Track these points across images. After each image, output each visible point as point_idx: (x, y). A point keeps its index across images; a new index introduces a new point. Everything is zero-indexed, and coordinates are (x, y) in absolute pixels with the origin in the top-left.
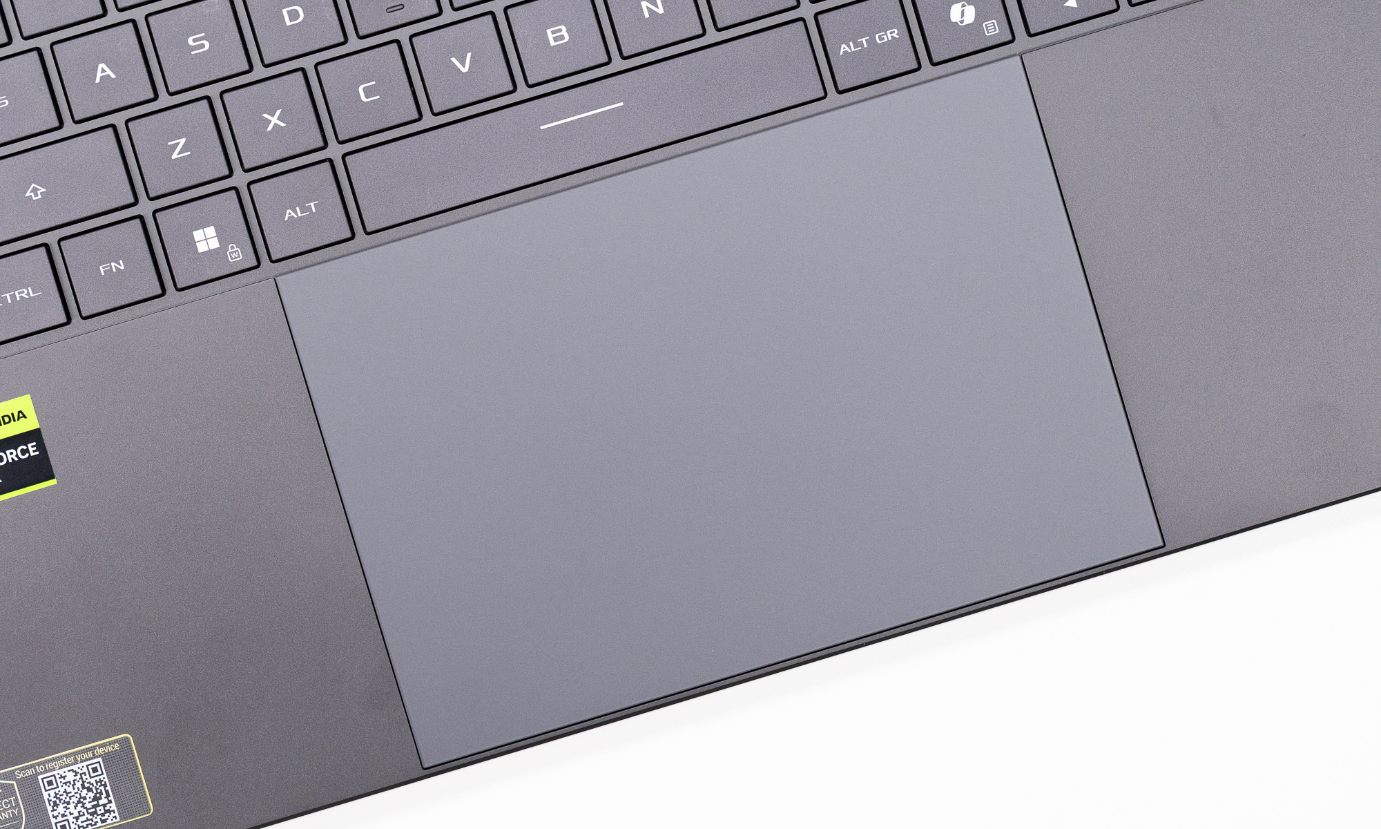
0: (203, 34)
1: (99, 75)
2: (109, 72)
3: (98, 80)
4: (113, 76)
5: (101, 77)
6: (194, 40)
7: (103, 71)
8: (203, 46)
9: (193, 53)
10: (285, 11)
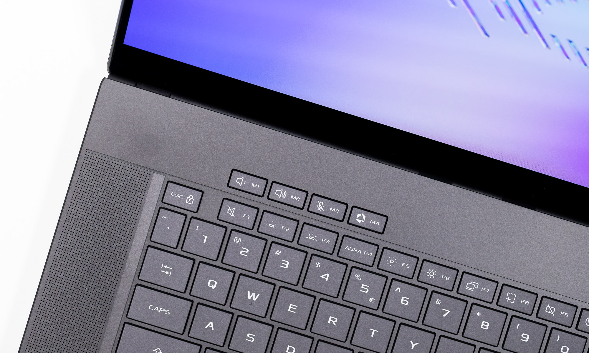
0: (254, 336)
1: (208, 325)
2: (212, 327)
3: (206, 327)
4: (213, 329)
5: (208, 327)
6: (250, 336)
7: (210, 325)
8: (252, 339)
9: (246, 340)
10: (289, 346)
